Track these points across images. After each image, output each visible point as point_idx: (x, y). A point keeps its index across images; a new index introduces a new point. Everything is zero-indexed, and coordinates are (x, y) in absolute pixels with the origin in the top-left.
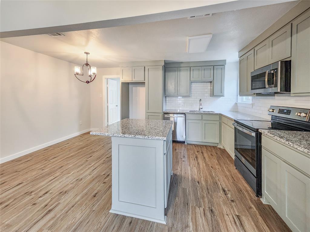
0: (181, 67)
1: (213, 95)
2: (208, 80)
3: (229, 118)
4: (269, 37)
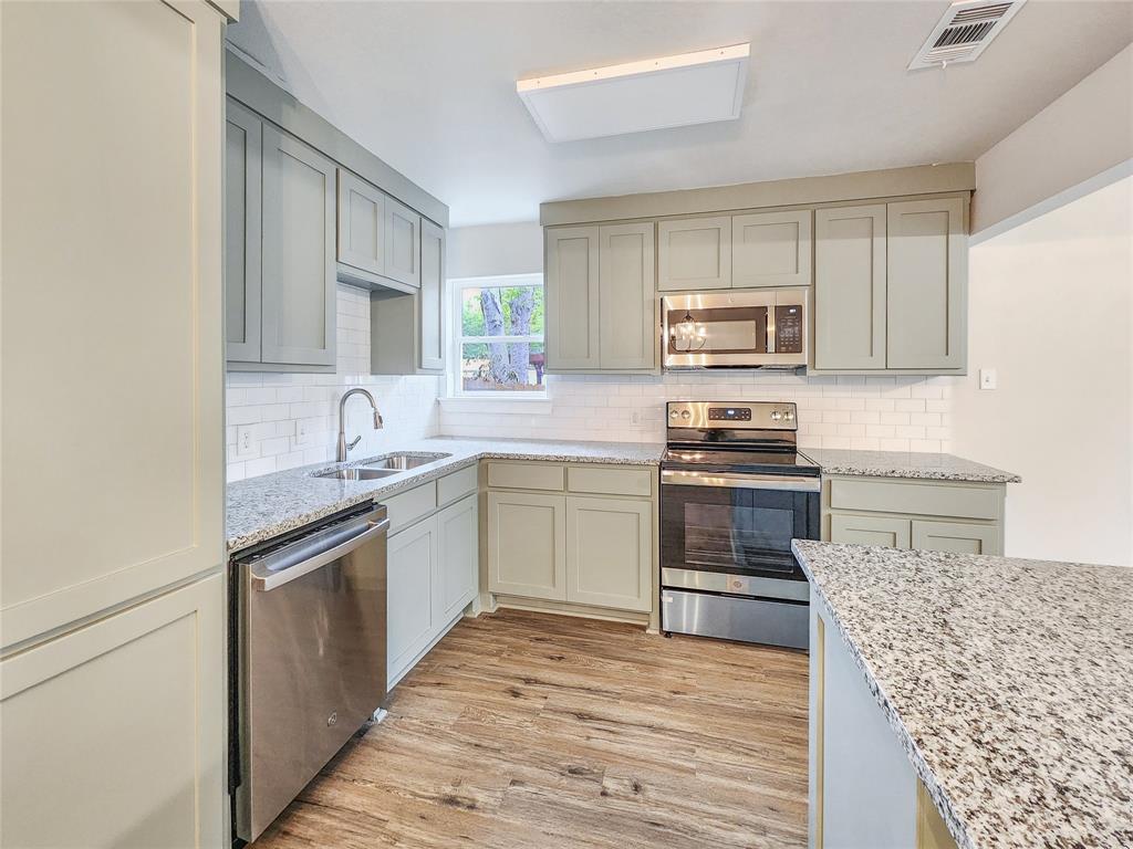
1: (420, 367)
2: (401, 280)
3: (592, 463)
4: (732, 213)
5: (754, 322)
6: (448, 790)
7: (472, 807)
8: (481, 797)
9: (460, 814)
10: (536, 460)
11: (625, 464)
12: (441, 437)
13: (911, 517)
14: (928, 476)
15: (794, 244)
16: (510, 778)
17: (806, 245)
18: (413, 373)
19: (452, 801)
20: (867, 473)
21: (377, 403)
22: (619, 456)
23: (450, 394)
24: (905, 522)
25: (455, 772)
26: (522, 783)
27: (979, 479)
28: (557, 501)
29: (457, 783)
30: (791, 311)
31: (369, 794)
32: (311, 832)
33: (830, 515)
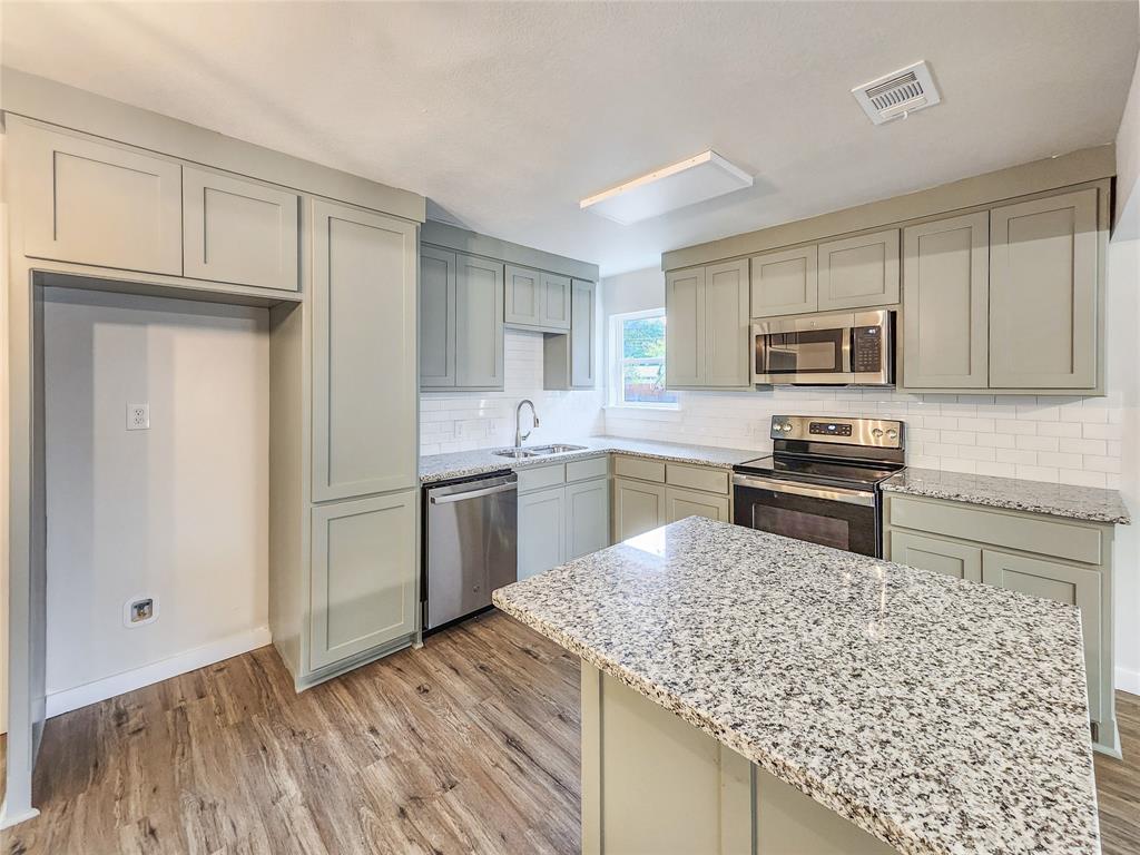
0: (468, 254)
1: (571, 385)
2: (558, 326)
3: (683, 462)
4: (817, 242)
5: (833, 344)
6: (529, 647)
7: (535, 658)
8: (543, 656)
9: (528, 660)
10: (645, 457)
11: (707, 465)
12: (605, 436)
13: (982, 546)
14: (1000, 504)
15: (882, 265)
16: (564, 653)
17: (893, 265)
18: (565, 389)
19: (528, 652)
20: (928, 494)
21: (536, 410)
22: (702, 457)
23: (612, 405)
24: (976, 550)
25: (537, 640)
26: (568, 657)
27: (1069, 514)
28: (660, 490)
29: (535, 646)
30: (871, 331)
31: (492, 636)
32: (458, 640)
33: (890, 532)
